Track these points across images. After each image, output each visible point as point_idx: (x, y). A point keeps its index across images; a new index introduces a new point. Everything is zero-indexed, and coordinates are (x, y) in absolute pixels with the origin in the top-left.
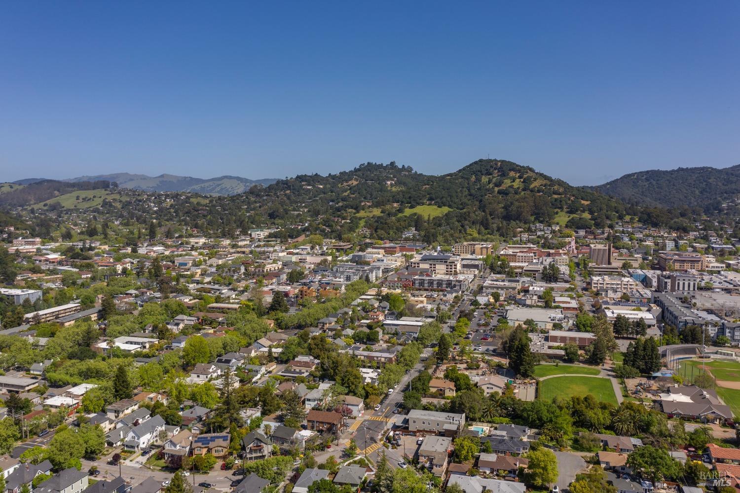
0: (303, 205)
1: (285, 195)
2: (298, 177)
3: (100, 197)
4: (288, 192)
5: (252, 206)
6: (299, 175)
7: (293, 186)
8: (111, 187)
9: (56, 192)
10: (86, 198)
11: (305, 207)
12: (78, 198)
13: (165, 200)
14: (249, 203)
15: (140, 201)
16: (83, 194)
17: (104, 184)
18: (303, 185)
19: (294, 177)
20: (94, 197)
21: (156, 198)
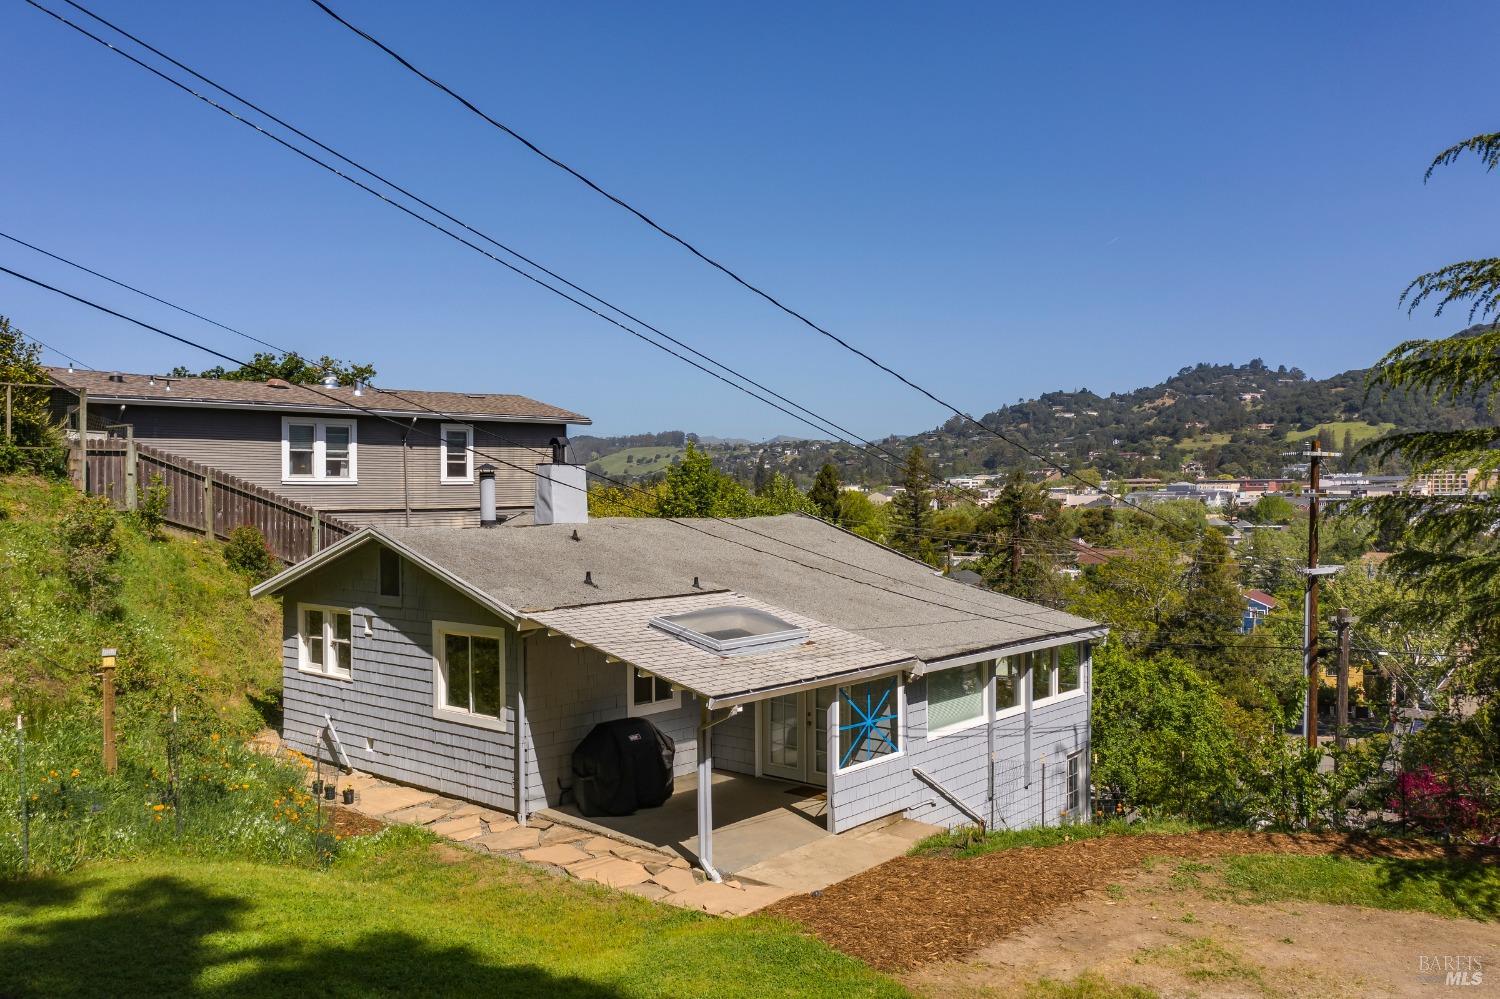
0: (1056, 445)
1: (1018, 430)
2: (1044, 396)
3: (668, 456)
4: (1024, 426)
5: (950, 454)
6: (1049, 391)
7: (1034, 414)
8: (686, 442)
9: (594, 454)
10: (644, 459)
11: (1060, 449)
12: (630, 459)
13: (783, 453)
14: (943, 449)
15: (736, 457)
16: (639, 453)
17: (676, 439)
18: (1057, 411)
19: (1037, 398)
20: (658, 457)
21: (765, 451)
